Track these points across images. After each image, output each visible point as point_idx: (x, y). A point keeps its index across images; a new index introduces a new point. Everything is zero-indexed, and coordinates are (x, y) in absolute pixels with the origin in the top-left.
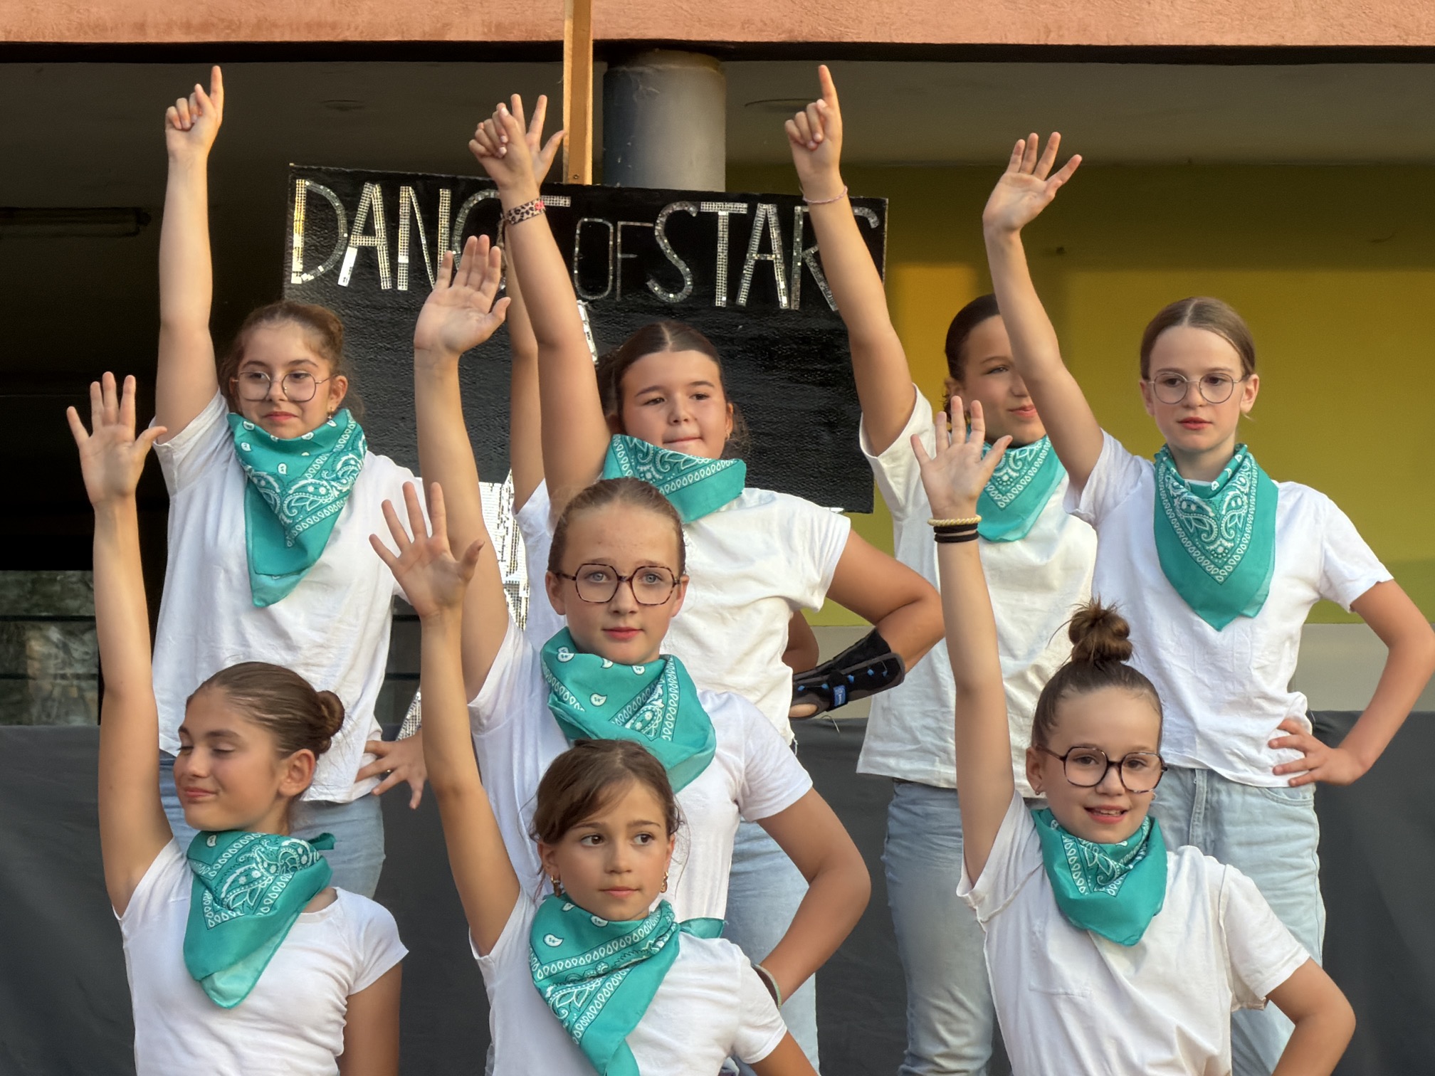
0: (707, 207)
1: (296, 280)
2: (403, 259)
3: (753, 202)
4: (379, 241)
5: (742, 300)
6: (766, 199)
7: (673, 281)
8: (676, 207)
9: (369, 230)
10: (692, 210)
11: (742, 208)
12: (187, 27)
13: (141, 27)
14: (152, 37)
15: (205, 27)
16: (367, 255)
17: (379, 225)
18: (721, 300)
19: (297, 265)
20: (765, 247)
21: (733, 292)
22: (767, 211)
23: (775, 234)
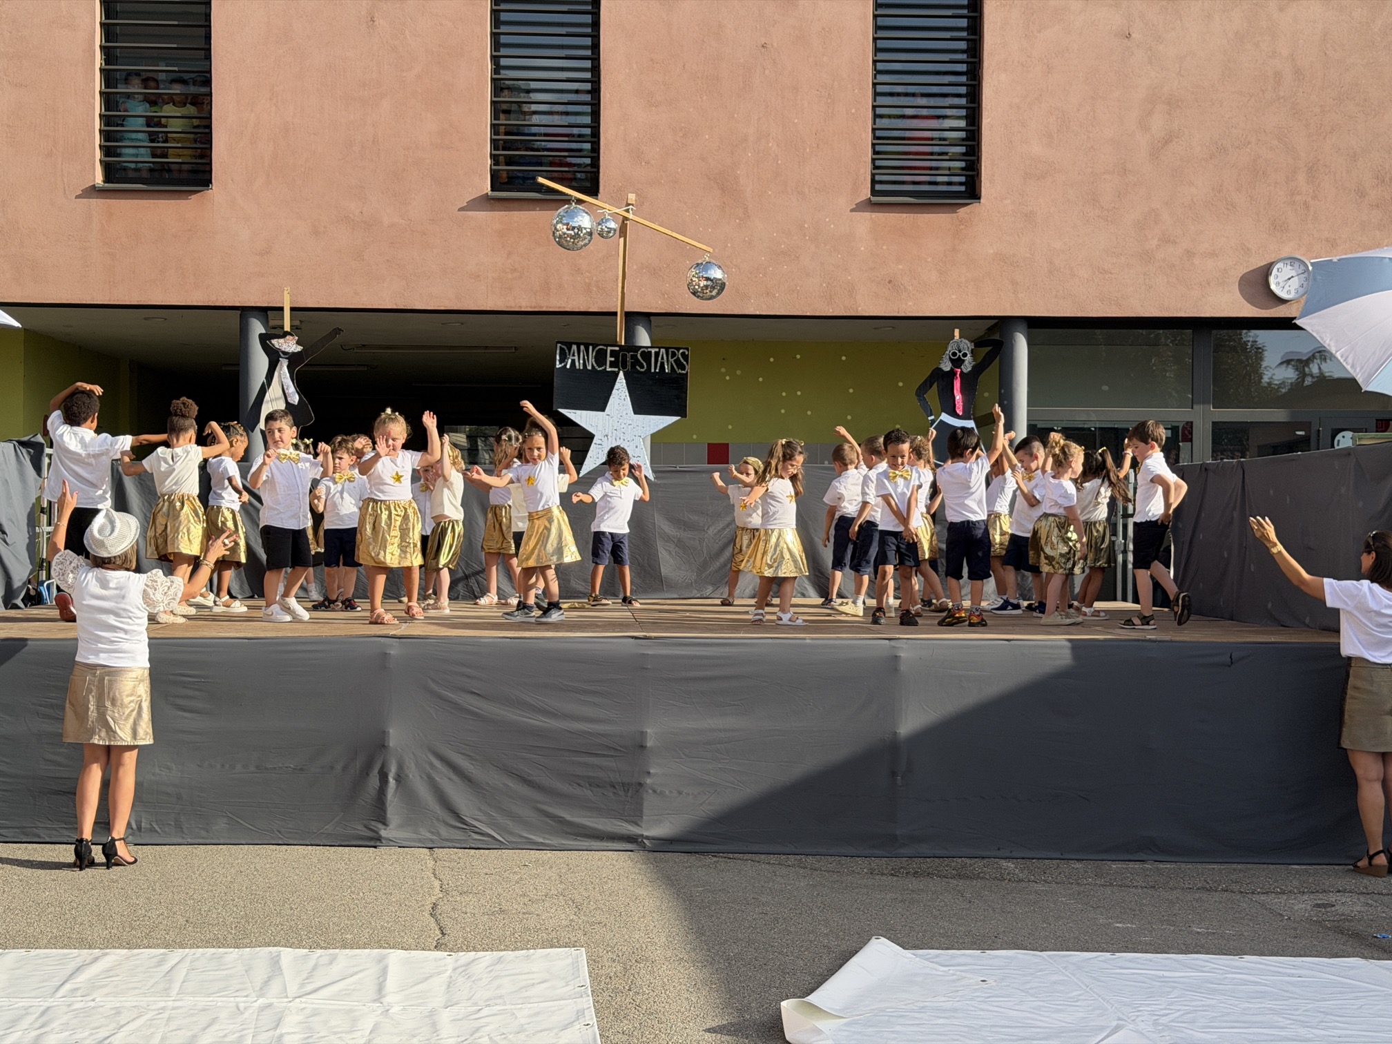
0: (649, 350)
1: (557, 367)
2: (581, 362)
3: (660, 348)
4: (576, 358)
5: (657, 371)
6: (663, 348)
7: (642, 367)
8: (642, 350)
9: (574, 355)
10: (646, 350)
11: (657, 350)
12: (531, 307)
13: (520, 307)
14: (523, 310)
15: (535, 307)
16: (573, 361)
17: (576, 354)
18: (653, 370)
19: (558, 363)
20: (662, 358)
21: (655, 368)
22: (663, 351)
23: (665, 356)
